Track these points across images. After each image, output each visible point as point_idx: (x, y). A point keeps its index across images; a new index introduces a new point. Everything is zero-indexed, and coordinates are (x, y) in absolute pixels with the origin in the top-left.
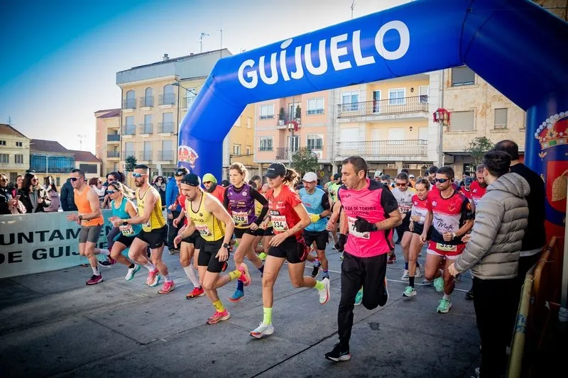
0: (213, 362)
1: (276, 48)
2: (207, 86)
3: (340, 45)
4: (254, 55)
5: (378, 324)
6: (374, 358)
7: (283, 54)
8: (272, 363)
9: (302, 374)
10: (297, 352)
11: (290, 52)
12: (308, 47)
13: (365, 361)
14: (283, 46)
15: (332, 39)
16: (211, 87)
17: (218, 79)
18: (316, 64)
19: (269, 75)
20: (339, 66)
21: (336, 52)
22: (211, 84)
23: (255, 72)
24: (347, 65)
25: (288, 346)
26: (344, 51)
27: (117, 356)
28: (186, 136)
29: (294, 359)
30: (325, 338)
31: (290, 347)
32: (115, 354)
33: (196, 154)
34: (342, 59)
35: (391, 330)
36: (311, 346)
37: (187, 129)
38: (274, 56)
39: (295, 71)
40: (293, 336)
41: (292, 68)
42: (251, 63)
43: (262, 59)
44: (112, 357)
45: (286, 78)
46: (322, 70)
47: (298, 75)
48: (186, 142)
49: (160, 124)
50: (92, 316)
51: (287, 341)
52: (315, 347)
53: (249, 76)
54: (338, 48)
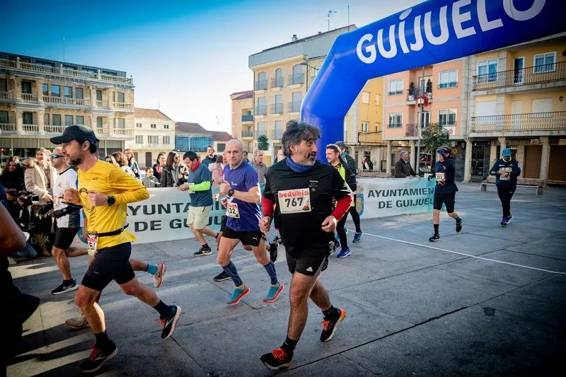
1: (395, 20)
2: (327, 64)
3: (463, 10)
4: (372, 29)
5: (494, 310)
6: (483, 344)
7: (402, 25)
8: (373, 337)
9: (402, 351)
10: (400, 330)
11: (409, 22)
12: (428, 15)
13: (471, 347)
14: (402, 17)
15: (454, 4)
16: (331, 65)
17: (337, 56)
18: (437, 32)
19: (387, 48)
20: (461, 33)
21: (458, 19)
22: (331, 61)
23: (373, 46)
24: (471, 31)
25: (392, 322)
26: (467, 16)
27: (230, 317)
28: (308, 114)
29: (396, 335)
30: (433, 319)
31: (393, 324)
32: (229, 315)
34: (465, 25)
35: (507, 317)
36: (416, 325)
37: (308, 107)
38: (392, 28)
39: (414, 42)
40: (399, 314)
41: (411, 39)
42: (369, 37)
43: (380, 32)
45: (406, 50)
46: (444, 38)
47: (418, 46)
48: (307, 120)
51: (392, 317)
52: (420, 326)
53: (367, 51)
54: (460, 14)
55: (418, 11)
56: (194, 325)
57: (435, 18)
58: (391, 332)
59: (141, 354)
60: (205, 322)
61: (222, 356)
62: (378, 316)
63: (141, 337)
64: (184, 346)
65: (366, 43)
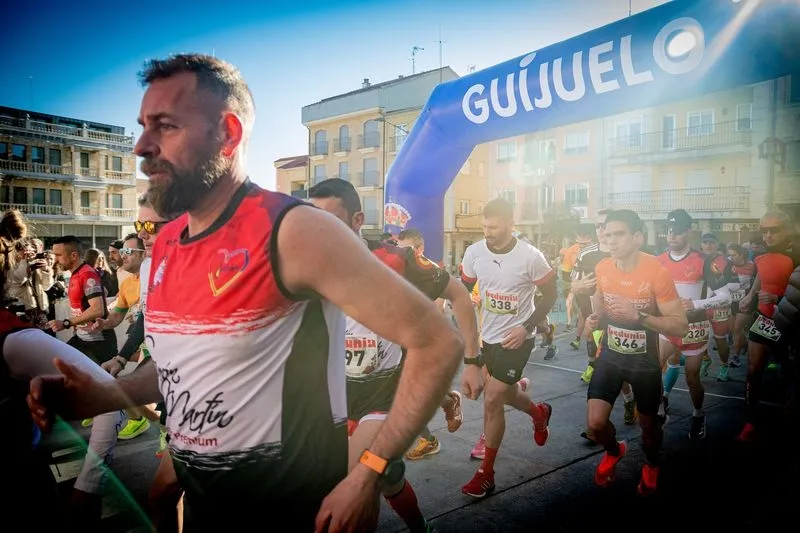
0: (428, 480)
1: (513, 66)
2: (421, 122)
4: (484, 77)
7: (523, 74)
10: (538, 475)
11: (533, 71)
12: (558, 63)
14: (523, 64)
15: (591, 50)
16: (427, 124)
17: (436, 112)
18: (569, 85)
19: (504, 103)
20: (601, 88)
21: (597, 68)
22: (426, 119)
23: (485, 101)
24: (613, 85)
28: (395, 190)
29: (533, 482)
31: (528, 468)
33: (408, 215)
36: (557, 468)
37: (395, 180)
38: (510, 78)
39: (540, 97)
41: (535, 93)
42: (479, 88)
43: (495, 83)
45: (528, 107)
46: (578, 94)
47: (545, 102)
48: (395, 198)
49: (360, 173)
51: (526, 460)
52: (563, 470)
53: (477, 107)
55: (545, 55)
57: (567, 66)
58: (526, 478)
62: (506, 459)
65: (475, 96)
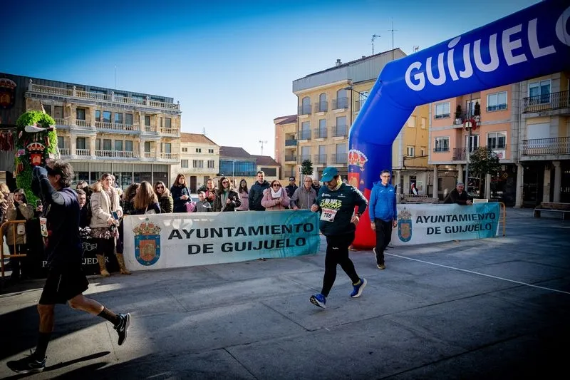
0: (370, 353)
1: (443, 47)
2: (375, 91)
4: (421, 56)
7: (451, 53)
8: (427, 361)
9: (458, 375)
10: (455, 354)
11: (458, 50)
12: (477, 44)
14: (450, 45)
15: (504, 32)
16: (379, 92)
17: (385, 83)
18: (486, 60)
19: (436, 75)
20: (511, 60)
21: (509, 46)
22: (379, 88)
23: (422, 74)
24: (522, 58)
25: (446, 347)
26: (518, 44)
27: (286, 338)
28: (356, 140)
29: (451, 360)
30: (487, 345)
31: (447, 349)
32: (285, 336)
33: (366, 158)
34: (516, 53)
36: (470, 351)
37: (356, 133)
38: (441, 56)
39: (464, 69)
40: (452, 339)
41: (460, 67)
42: (417, 65)
43: (429, 61)
44: (282, 338)
45: (455, 77)
46: (494, 65)
47: (467, 73)
48: (356, 146)
50: (268, 303)
51: (446, 343)
52: (475, 352)
53: (416, 79)
54: (511, 41)
55: (468, 38)
56: (252, 344)
57: (485, 46)
59: (206, 369)
60: (262, 342)
61: (281, 375)
62: (430, 341)
63: (202, 354)
64: (244, 364)
65: (415, 71)
